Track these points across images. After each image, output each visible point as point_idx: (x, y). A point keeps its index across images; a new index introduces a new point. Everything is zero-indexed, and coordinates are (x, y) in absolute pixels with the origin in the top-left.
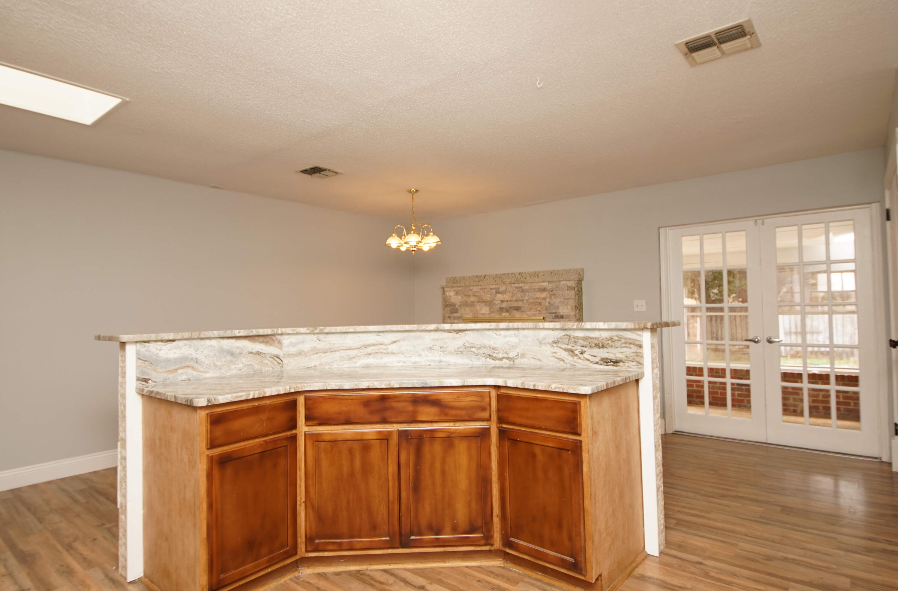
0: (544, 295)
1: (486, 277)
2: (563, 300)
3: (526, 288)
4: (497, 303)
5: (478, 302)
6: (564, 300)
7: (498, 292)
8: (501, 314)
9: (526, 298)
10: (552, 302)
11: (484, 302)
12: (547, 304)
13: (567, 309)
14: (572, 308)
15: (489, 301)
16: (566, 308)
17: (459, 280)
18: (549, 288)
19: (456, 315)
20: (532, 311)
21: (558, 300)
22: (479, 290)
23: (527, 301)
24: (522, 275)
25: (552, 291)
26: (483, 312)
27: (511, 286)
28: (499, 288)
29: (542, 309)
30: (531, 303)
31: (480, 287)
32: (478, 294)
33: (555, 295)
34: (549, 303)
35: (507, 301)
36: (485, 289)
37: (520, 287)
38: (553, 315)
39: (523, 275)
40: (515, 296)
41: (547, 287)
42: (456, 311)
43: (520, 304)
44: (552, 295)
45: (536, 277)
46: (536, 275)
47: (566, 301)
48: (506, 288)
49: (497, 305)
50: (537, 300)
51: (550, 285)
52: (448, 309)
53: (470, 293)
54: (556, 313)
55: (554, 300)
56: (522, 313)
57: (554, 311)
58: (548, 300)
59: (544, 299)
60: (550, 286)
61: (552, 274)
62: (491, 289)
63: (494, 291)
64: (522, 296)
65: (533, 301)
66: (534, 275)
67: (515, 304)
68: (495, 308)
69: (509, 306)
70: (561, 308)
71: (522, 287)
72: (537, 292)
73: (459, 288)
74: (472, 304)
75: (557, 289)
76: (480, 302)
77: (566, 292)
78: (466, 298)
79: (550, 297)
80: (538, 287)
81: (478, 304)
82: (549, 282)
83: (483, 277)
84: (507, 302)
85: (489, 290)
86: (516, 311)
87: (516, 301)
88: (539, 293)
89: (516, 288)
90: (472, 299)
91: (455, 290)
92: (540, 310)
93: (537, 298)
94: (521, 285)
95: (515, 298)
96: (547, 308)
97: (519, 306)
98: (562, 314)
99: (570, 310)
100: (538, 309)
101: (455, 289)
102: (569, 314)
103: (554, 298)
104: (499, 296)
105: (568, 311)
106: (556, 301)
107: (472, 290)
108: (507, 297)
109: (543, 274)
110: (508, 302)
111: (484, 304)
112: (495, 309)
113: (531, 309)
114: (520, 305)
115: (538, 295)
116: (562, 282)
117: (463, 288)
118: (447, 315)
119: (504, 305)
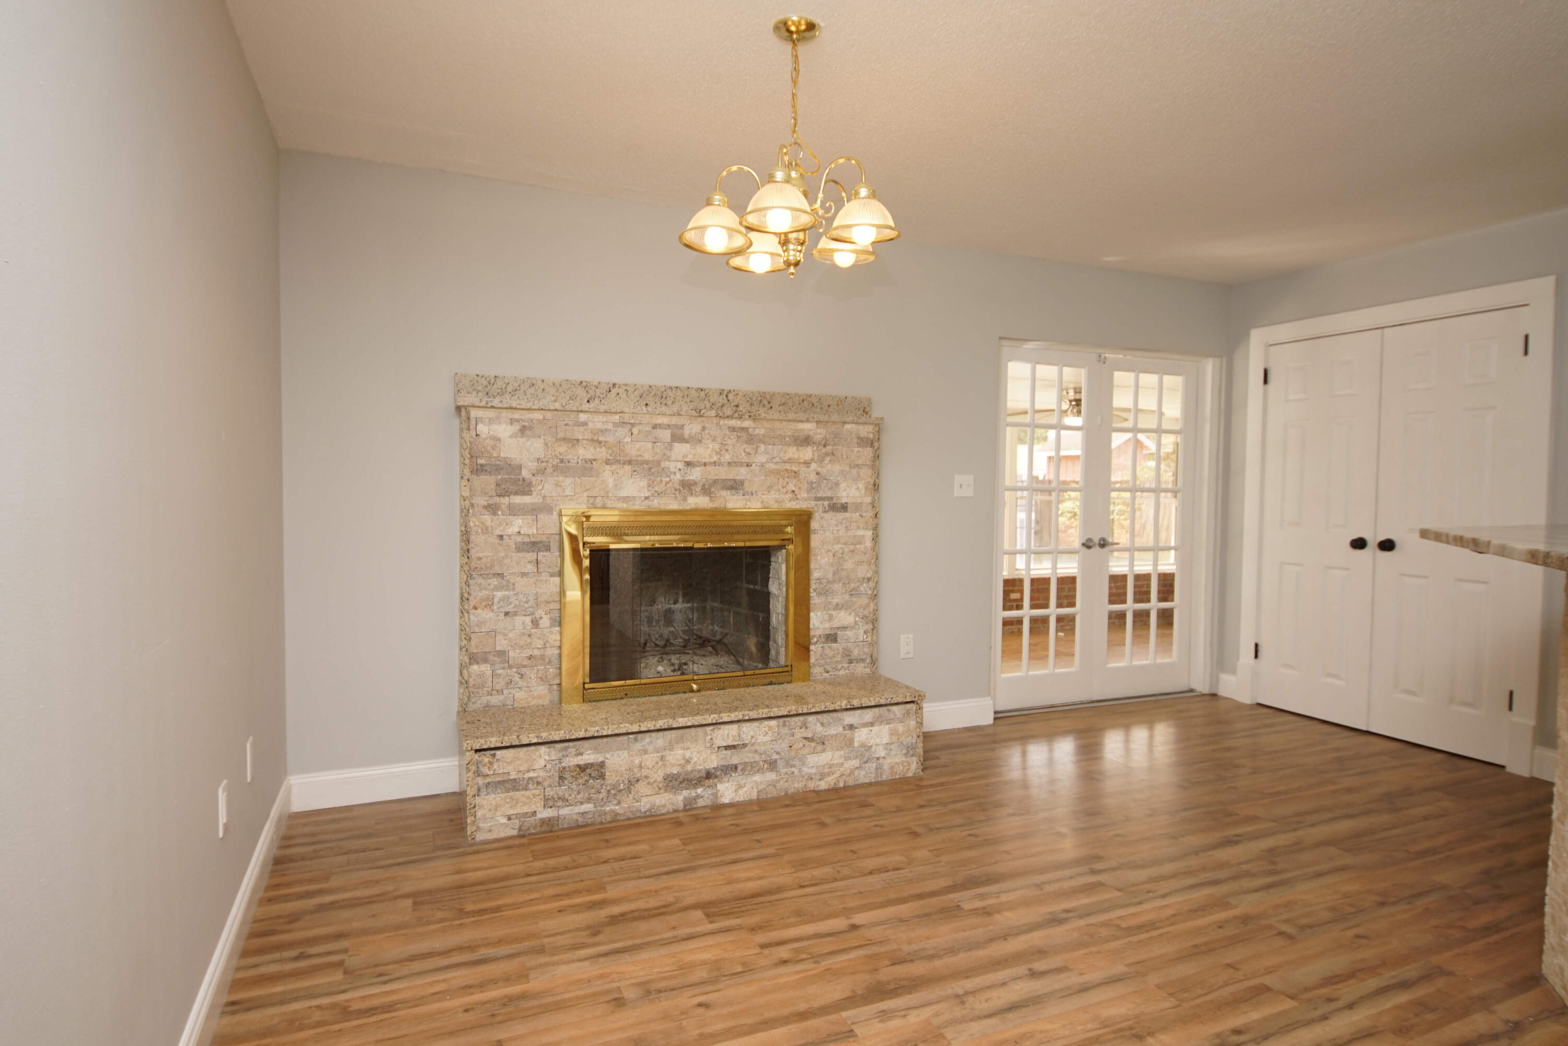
0: (807, 453)
1: (614, 391)
2: (847, 468)
3: (757, 431)
4: (672, 469)
5: (607, 462)
6: (850, 468)
7: (678, 438)
8: (685, 499)
9: (762, 458)
10: (823, 471)
11: (630, 462)
12: (813, 477)
13: (858, 488)
14: (866, 489)
15: (647, 462)
16: (855, 487)
17: (510, 389)
18: (818, 437)
19: (517, 499)
20: (772, 492)
21: (837, 468)
22: (610, 426)
23: (762, 465)
24: (727, 396)
25: (825, 446)
26: (624, 493)
27: (718, 424)
28: (682, 427)
29: (800, 488)
30: (772, 472)
31: (616, 418)
32: (610, 438)
33: (833, 454)
34: (818, 474)
35: (705, 464)
36: (633, 425)
37: (742, 429)
38: (826, 503)
39: (731, 396)
40: (727, 450)
41: (811, 433)
42: (525, 488)
43: (742, 473)
44: (827, 454)
45: (764, 406)
46: (765, 402)
47: (855, 471)
48: (704, 428)
49: (675, 473)
50: (787, 466)
51: (819, 431)
52: (487, 481)
53: (578, 433)
54: (832, 498)
55: (829, 466)
56: (746, 497)
57: (829, 494)
58: (814, 466)
59: (807, 463)
60: (819, 433)
61: (805, 402)
62: (655, 427)
63: (666, 435)
64: (749, 454)
65: (778, 467)
66: (761, 401)
67: (723, 473)
68: (667, 483)
69: (712, 477)
70: (843, 485)
71: (747, 428)
72: (789, 445)
73: (538, 416)
74: (587, 468)
75: (836, 440)
76: (618, 462)
77: (856, 449)
78: (562, 448)
79: (821, 460)
80: (789, 434)
81: (608, 467)
82: (817, 422)
83: (607, 388)
84: (703, 467)
85: (649, 428)
86: (729, 492)
87: (729, 463)
88: (795, 448)
89: (733, 429)
90: (585, 452)
91: (517, 421)
92: (793, 491)
93: (790, 461)
94: (747, 423)
95: (727, 457)
96: (814, 485)
97: (737, 478)
98: (844, 500)
99: (863, 492)
100: (791, 487)
101: (517, 415)
102: (859, 500)
103: (830, 461)
104: (681, 450)
105: (857, 494)
106: (832, 469)
107: (585, 424)
108: (705, 452)
109: (783, 401)
110: (709, 468)
111: (628, 468)
112: (670, 485)
113: (770, 488)
114: (742, 478)
115: (792, 452)
116: (848, 426)
117: (549, 415)
118: (481, 501)
119: (695, 474)
